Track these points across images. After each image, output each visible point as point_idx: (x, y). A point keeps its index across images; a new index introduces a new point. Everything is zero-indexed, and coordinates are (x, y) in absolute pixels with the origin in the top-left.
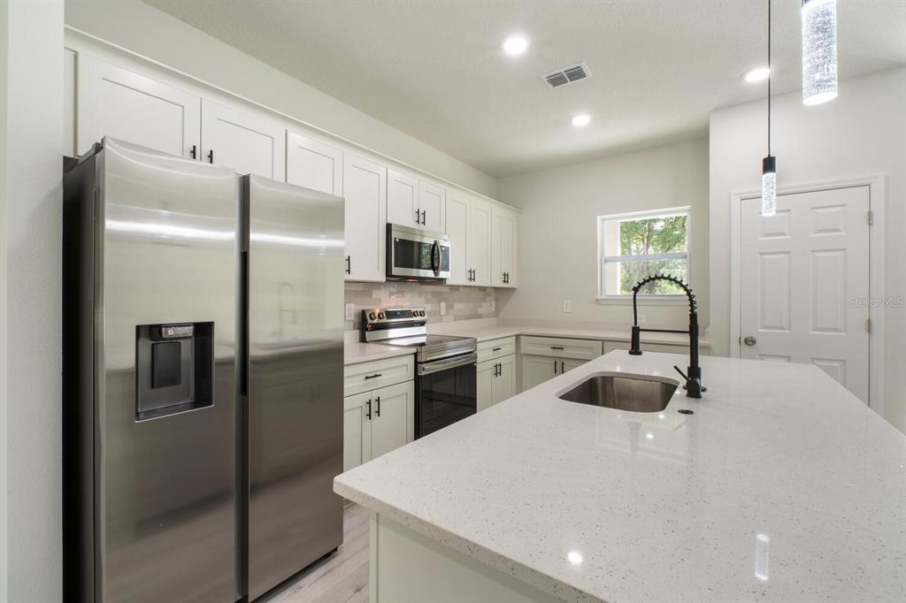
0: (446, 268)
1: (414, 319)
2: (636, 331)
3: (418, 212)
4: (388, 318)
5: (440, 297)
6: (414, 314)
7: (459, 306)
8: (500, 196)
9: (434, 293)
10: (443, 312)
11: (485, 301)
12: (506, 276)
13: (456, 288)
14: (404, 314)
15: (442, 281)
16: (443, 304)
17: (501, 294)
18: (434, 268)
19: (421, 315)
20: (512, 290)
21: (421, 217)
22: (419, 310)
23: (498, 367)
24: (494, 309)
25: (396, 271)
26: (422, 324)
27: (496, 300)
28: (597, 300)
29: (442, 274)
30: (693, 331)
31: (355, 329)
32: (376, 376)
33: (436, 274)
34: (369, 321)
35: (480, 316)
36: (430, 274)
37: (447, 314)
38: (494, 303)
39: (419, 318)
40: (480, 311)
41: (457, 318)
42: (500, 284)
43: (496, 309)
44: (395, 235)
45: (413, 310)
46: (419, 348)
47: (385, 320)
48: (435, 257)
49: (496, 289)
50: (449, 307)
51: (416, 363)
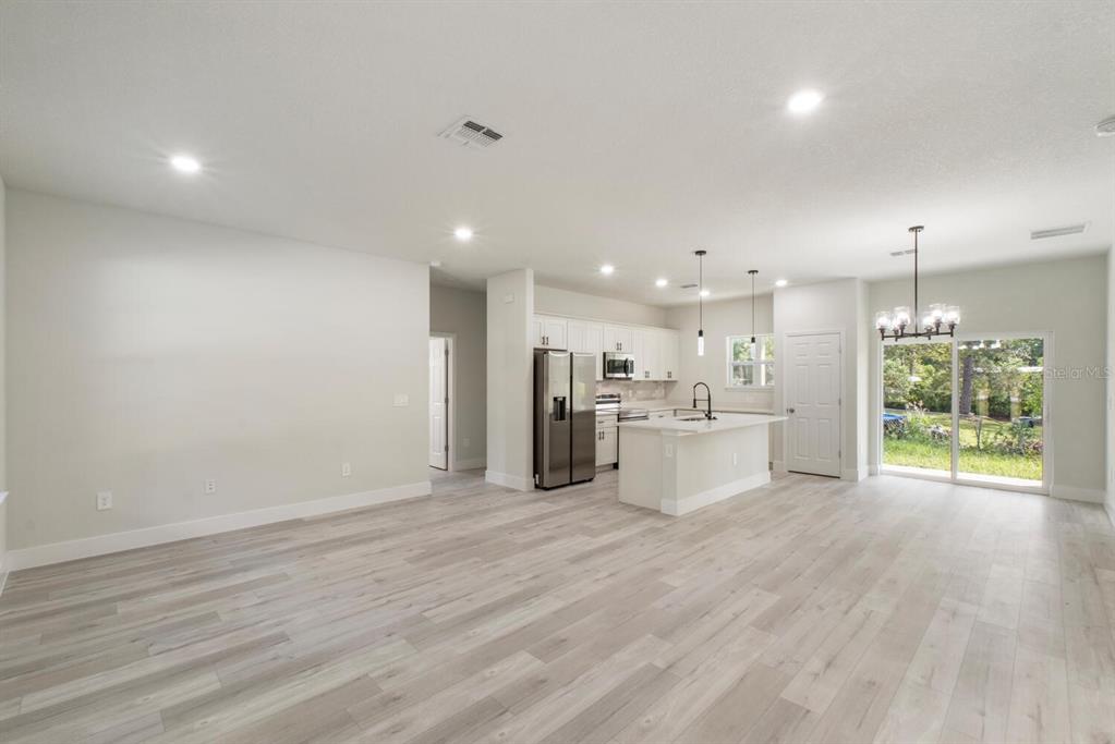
0: (632, 372)
2: (695, 400)
3: (618, 344)
5: (628, 387)
6: (615, 397)
7: (640, 392)
8: (667, 326)
9: (625, 385)
10: (630, 395)
11: (657, 390)
12: (669, 373)
13: (638, 382)
15: (630, 379)
16: (631, 392)
17: (668, 384)
18: (626, 372)
19: (618, 398)
20: (675, 382)
21: (619, 347)
24: (663, 394)
25: (608, 375)
26: (619, 402)
27: (665, 388)
28: (726, 389)
29: (630, 375)
30: (709, 400)
33: (627, 375)
36: (623, 375)
37: (633, 397)
38: (663, 389)
40: (654, 395)
41: (639, 400)
42: (667, 379)
43: (665, 394)
44: (608, 358)
45: (615, 395)
48: (625, 367)
49: (665, 382)
50: (634, 393)
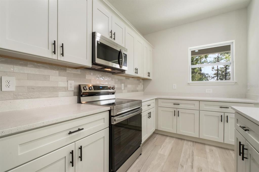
1: (109, 91)
3: (111, 32)
4: (94, 90)
5: (121, 81)
6: (109, 88)
11: (139, 85)
12: (149, 74)
14: (104, 88)
16: (123, 85)
17: (145, 82)
19: (113, 89)
20: (151, 80)
21: (113, 35)
22: (112, 86)
23: (150, 114)
24: (142, 88)
25: (98, 61)
26: (113, 93)
28: (189, 83)
29: (124, 68)
31: (74, 95)
32: (79, 130)
33: (121, 67)
34: (83, 91)
35: (137, 91)
37: (124, 89)
38: (142, 85)
39: (112, 91)
40: (138, 89)
41: (129, 91)
42: (146, 77)
43: (143, 88)
44: (98, 39)
45: (109, 86)
46: (112, 107)
47: (93, 91)
49: (145, 79)
50: (125, 86)
51: (110, 117)
